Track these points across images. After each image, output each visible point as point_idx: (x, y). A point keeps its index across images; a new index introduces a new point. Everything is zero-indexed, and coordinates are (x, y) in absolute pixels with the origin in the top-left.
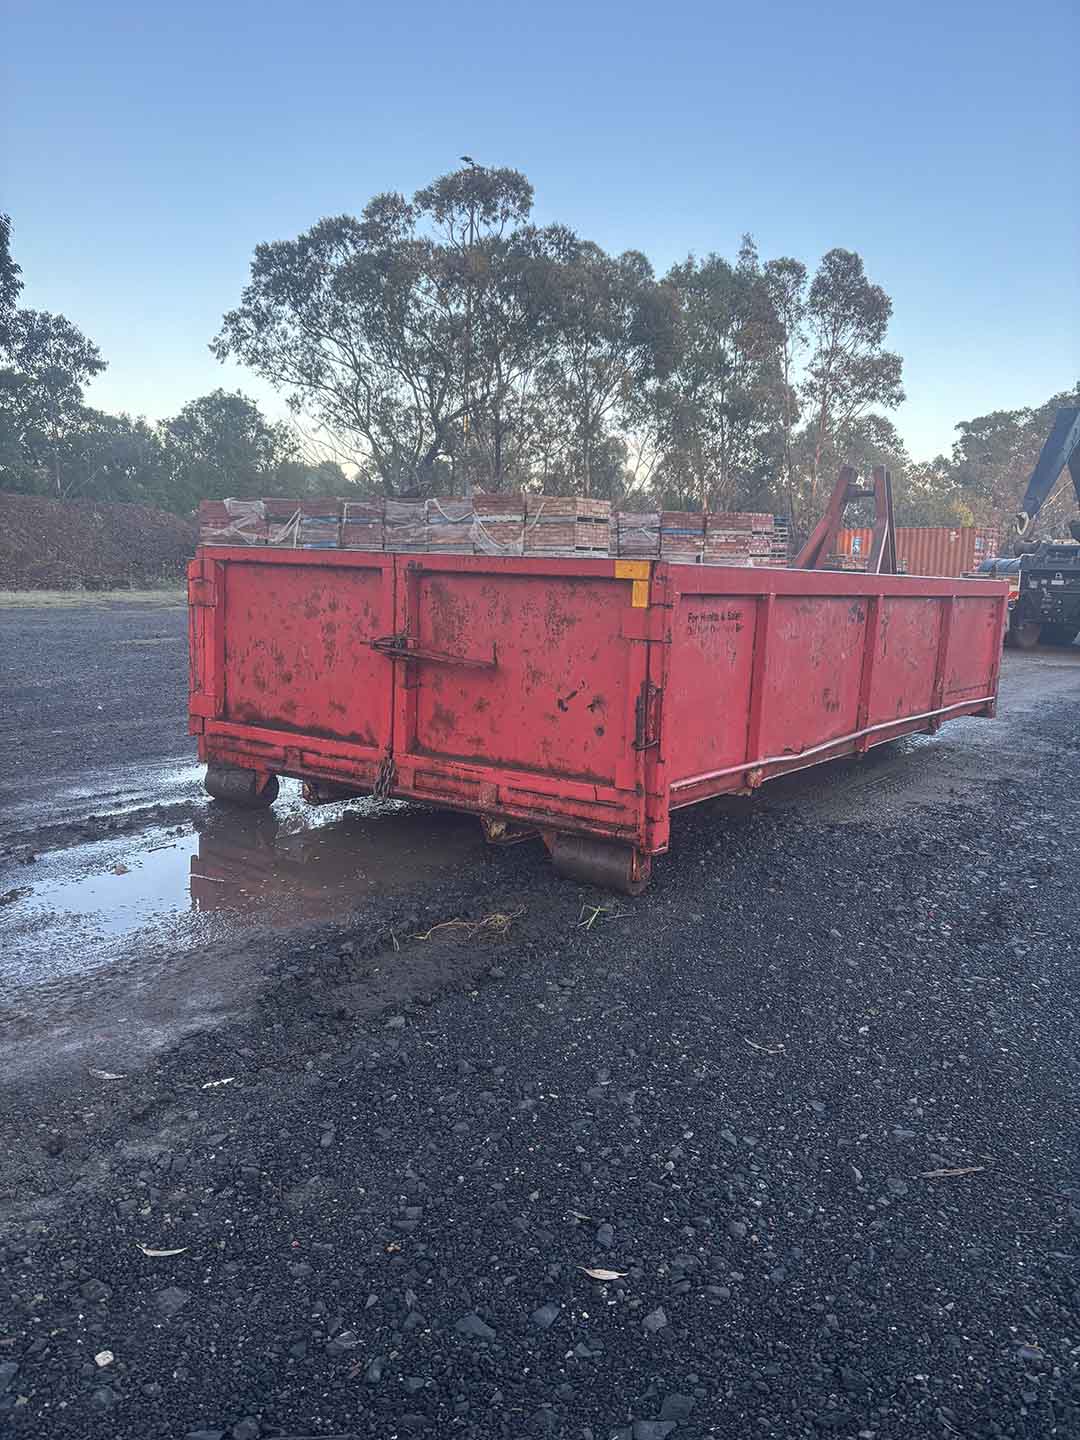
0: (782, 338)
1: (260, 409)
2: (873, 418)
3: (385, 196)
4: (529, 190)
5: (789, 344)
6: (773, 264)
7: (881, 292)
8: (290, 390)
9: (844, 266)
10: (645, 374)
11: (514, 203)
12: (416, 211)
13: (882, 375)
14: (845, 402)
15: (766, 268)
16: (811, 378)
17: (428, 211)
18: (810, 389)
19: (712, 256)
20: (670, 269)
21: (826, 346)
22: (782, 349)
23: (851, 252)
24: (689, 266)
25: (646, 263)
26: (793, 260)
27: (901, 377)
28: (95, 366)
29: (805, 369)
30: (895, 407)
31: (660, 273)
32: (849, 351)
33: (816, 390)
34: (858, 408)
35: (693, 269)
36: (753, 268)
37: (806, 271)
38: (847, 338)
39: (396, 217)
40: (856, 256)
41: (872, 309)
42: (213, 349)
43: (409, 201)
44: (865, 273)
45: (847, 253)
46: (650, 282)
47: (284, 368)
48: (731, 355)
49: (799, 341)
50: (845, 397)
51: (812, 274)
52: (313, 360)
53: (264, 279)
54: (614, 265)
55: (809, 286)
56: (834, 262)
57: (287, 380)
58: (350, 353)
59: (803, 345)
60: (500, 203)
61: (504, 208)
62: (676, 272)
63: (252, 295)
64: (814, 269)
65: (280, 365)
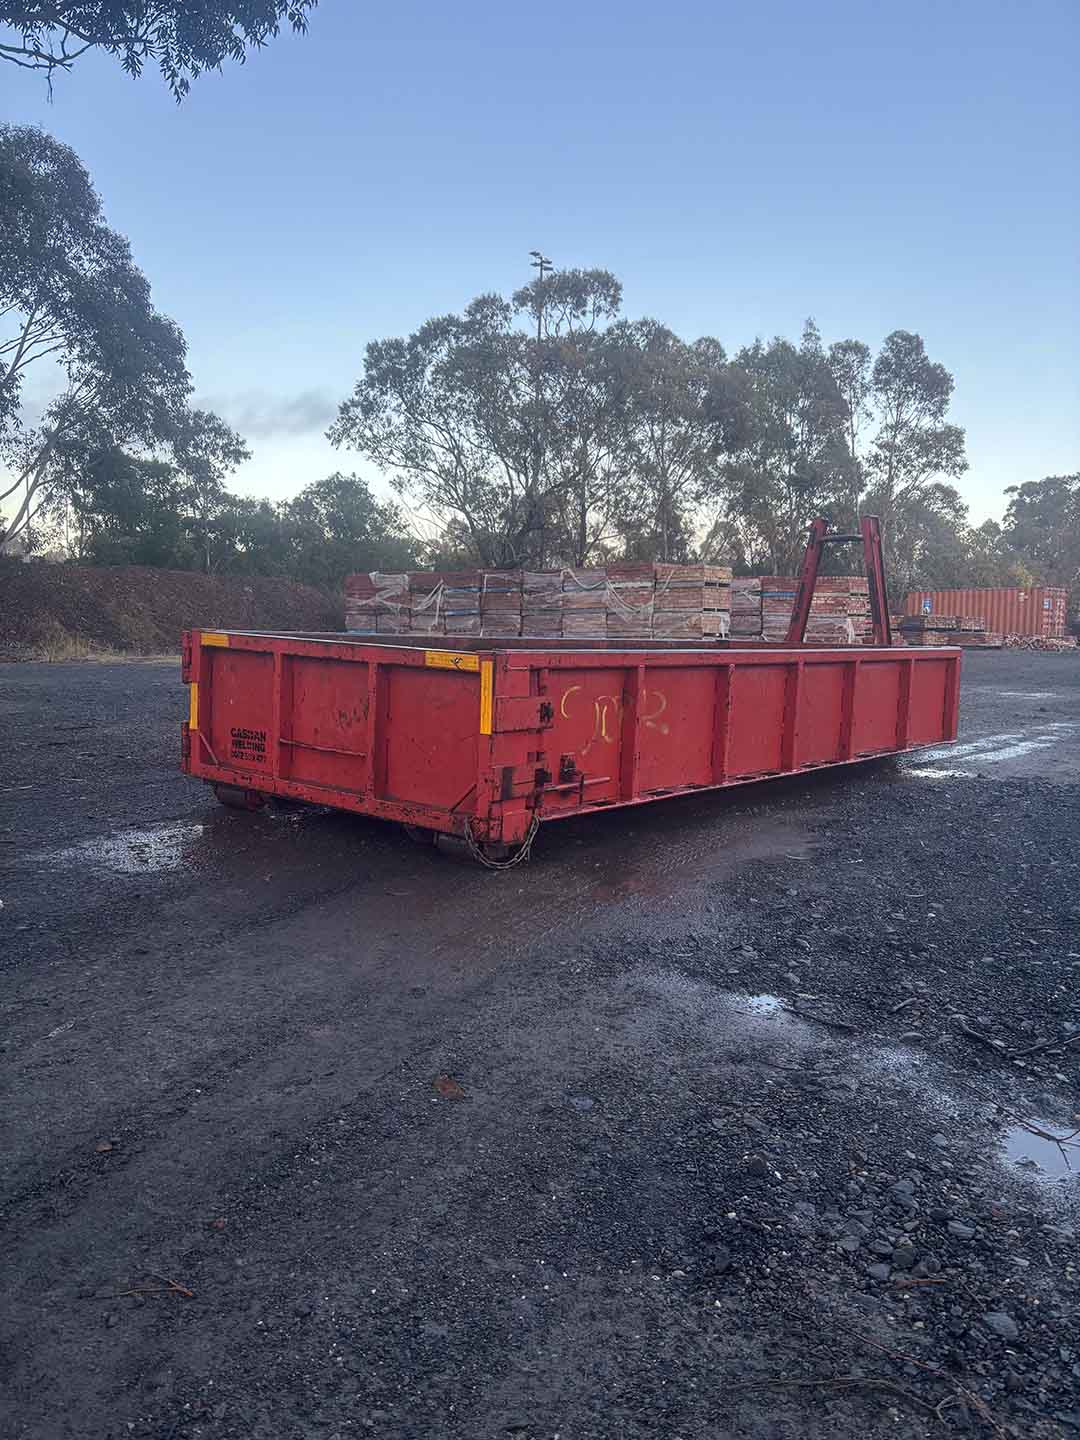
0: (845, 412)
1: (371, 490)
2: (938, 487)
3: (486, 296)
4: (618, 288)
5: (855, 419)
6: (839, 346)
7: (943, 370)
8: (394, 472)
9: (906, 346)
10: (716, 450)
11: (605, 300)
12: (514, 309)
13: (945, 446)
14: (910, 472)
15: (831, 349)
16: (875, 450)
17: (525, 308)
18: (876, 460)
19: (777, 339)
20: (739, 353)
21: (891, 421)
22: (847, 424)
23: (912, 334)
24: (757, 348)
25: (720, 347)
26: (856, 342)
27: (965, 447)
28: (237, 454)
29: (873, 442)
30: (958, 475)
31: (731, 357)
32: (913, 424)
33: (881, 461)
34: (922, 477)
35: (760, 351)
36: (816, 350)
37: (870, 351)
38: (910, 412)
39: (494, 314)
40: (917, 336)
41: (934, 385)
42: (329, 437)
43: (507, 299)
44: (927, 352)
45: (908, 335)
46: (724, 364)
47: (391, 452)
48: (797, 430)
49: (864, 416)
50: (909, 467)
51: (875, 355)
52: (416, 445)
53: (374, 372)
54: (689, 350)
55: (872, 365)
56: (897, 343)
57: (393, 463)
58: (447, 436)
59: (868, 420)
60: (590, 299)
61: (594, 304)
62: (744, 354)
63: (363, 387)
64: (877, 349)
65: (388, 450)
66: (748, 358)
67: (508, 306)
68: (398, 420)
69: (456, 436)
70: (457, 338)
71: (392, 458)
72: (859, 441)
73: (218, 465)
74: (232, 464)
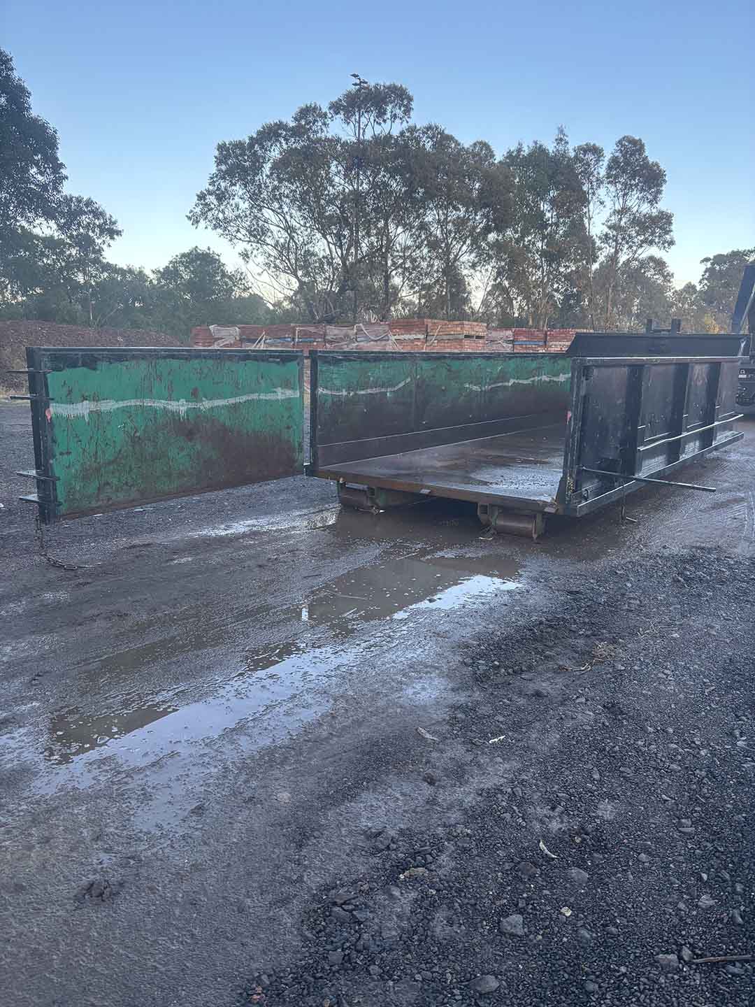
0: (584, 200)
1: (223, 260)
2: (652, 258)
3: (309, 105)
4: (410, 99)
5: (591, 206)
6: (580, 148)
7: (658, 167)
8: (242, 246)
9: (632, 148)
10: (487, 230)
11: (400, 109)
12: (330, 116)
13: (658, 226)
14: (631, 247)
15: (575, 151)
16: (606, 230)
17: (338, 116)
18: (606, 238)
19: (536, 143)
20: (505, 154)
21: (618, 207)
22: (585, 210)
23: (637, 138)
24: (519, 150)
25: (490, 149)
26: (594, 145)
27: (673, 227)
28: (113, 233)
29: (603, 224)
30: (667, 249)
31: (499, 157)
32: (635, 210)
33: (610, 238)
34: (640, 251)
35: (522, 153)
37: (604, 152)
38: (633, 200)
39: (315, 121)
40: (640, 140)
41: (651, 179)
42: (190, 218)
43: (325, 109)
44: (646, 153)
45: (634, 139)
46: (493, 163)
47: (238, 231)
48: (548, 215)
49: (599, 203)
50: (630, 243)
51: (608, 156)
52: (258, 225)
53: (223, 167)
54: (467, 152)
55: (606, 163)
56: (625, 145)
57: (240, 239)
60: (389, 108)
61: (392, 112)
62: (510, 155)
63: (215, 179)
64: (609, 151)
65: (236, 229)
66: (512, 158)
67: (325, 114)
71: (239, 235)
73: (97, 240)
74: (108, 240)
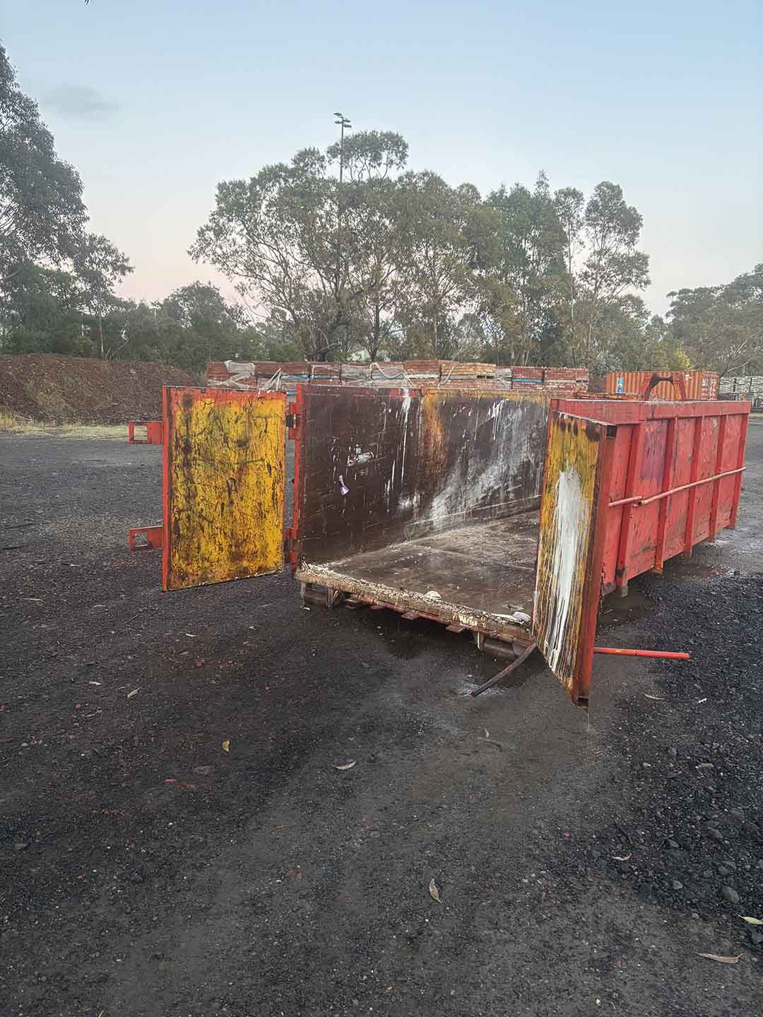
1: (222, 295)
2: (630, 297)
4: (405, 146)
5: (572, 246)
6: (561, 192)
7: (635, 211)
8: (239, 280)
9: (610, 193)
10: (472, 266)
11: (396, 155)
12: (328, 159)
13: (634, 267)
14: (609, 285)
15: (556, 194)
16: (585, 269)
18: (585, 276)
19: (517, 185)
20: (489, 195)
21: (597, 248)
22: (566, 250)
23: (615, 184)
24: (502, 192)
25: (476, 191)
26: (574, 189)
27: (649, 268)
28: (125, 269)
29: (584, 263)
30: (644, 288)
31: (484, 198)
32: (613, 251)
33: (589, 276)
34: (618, 290)
35: (505, 194)
36: (545, 194)
37: (584, 196)
38: (611, 241)
39: (313, 163)
40: (618, 186)
41: (628, 222)
42: (190, 254)
43: (323, 152)
45: (611, 184)
46: (479, 204)
48: (530, 253)
49: (578, 244)
50: (608, 282)
52: (254, 260)
53: (222, 205)
54: (454, 193)
55: (585, 206)
56: (603, 190)
57: (237, 273)
58: (278, 254)
59: (581, 247)
60: (384, 154)
61: (388, 158)
62: (493, 196)
63: (215, 216)
64: (589, 195)
65: (234, 263)
66: (496, 199)
67: (323, 157)
68: (242, 241)
69: (285, 255)
70: (286, 181)
71: (237, 270)
72: (574, 262)
73: (109, 276)
74: (119, 276)
